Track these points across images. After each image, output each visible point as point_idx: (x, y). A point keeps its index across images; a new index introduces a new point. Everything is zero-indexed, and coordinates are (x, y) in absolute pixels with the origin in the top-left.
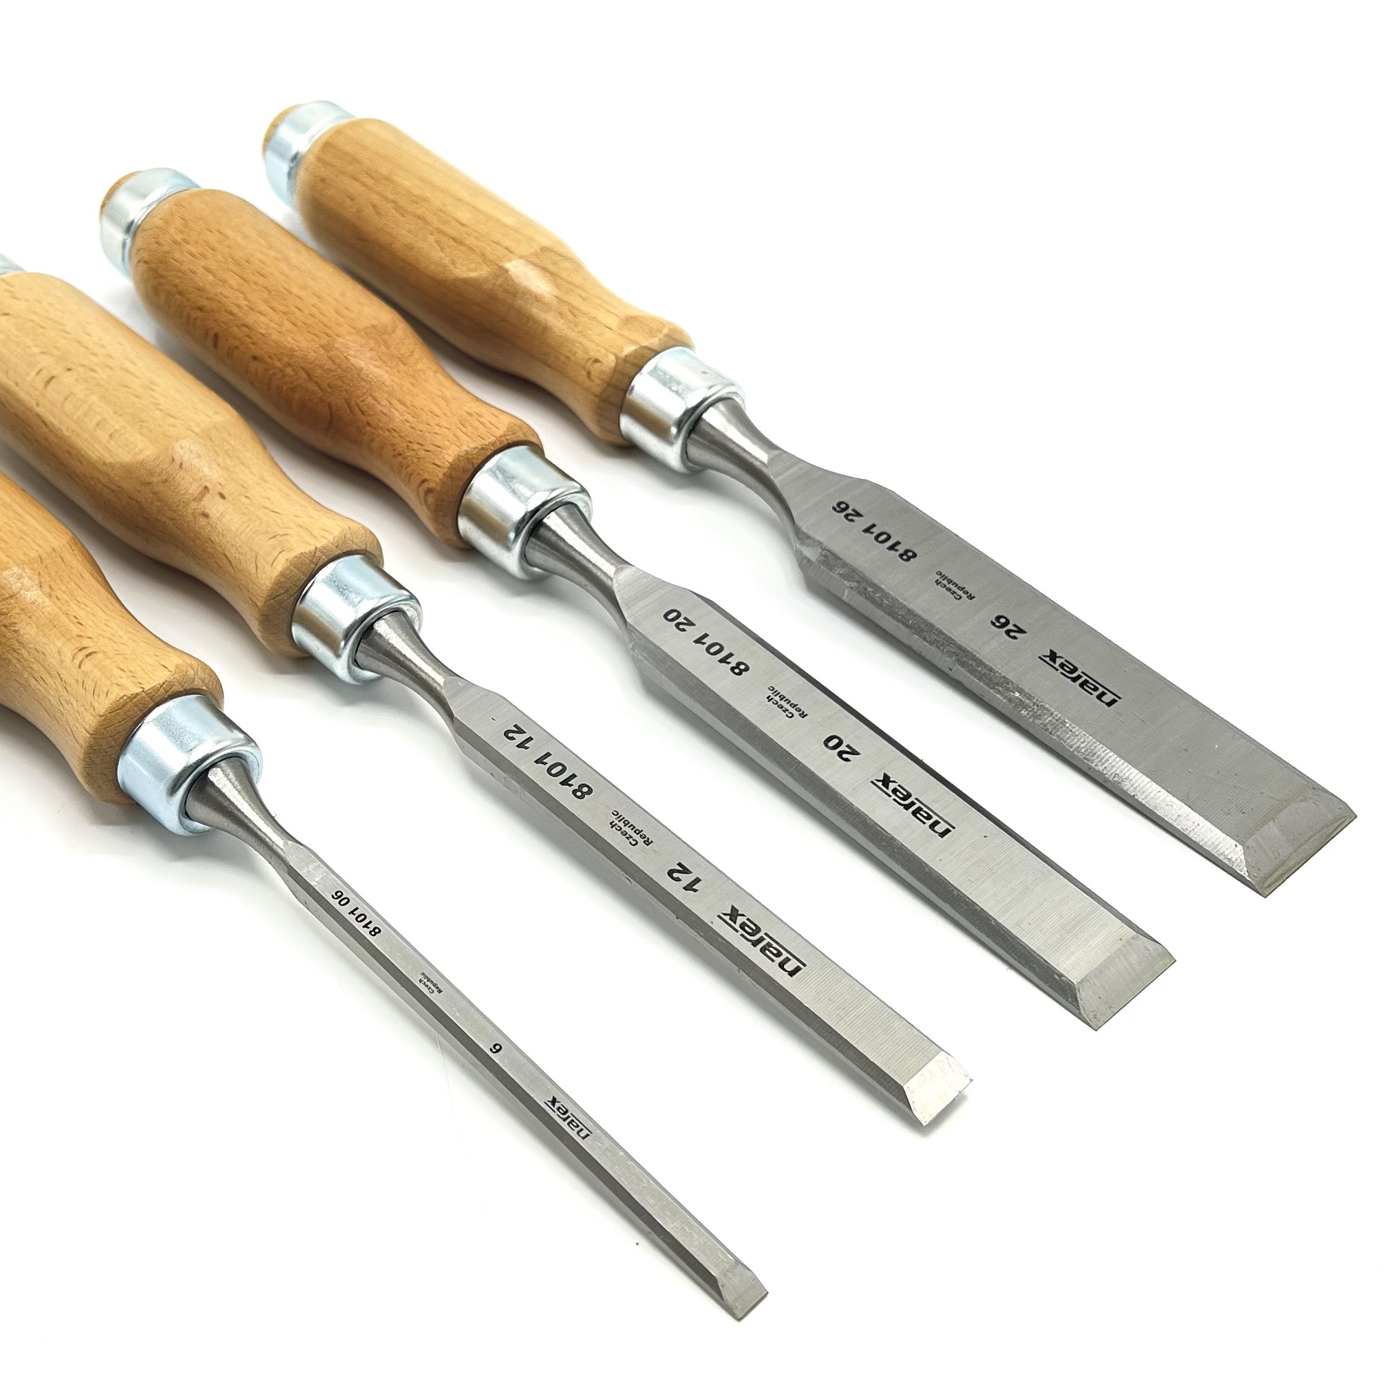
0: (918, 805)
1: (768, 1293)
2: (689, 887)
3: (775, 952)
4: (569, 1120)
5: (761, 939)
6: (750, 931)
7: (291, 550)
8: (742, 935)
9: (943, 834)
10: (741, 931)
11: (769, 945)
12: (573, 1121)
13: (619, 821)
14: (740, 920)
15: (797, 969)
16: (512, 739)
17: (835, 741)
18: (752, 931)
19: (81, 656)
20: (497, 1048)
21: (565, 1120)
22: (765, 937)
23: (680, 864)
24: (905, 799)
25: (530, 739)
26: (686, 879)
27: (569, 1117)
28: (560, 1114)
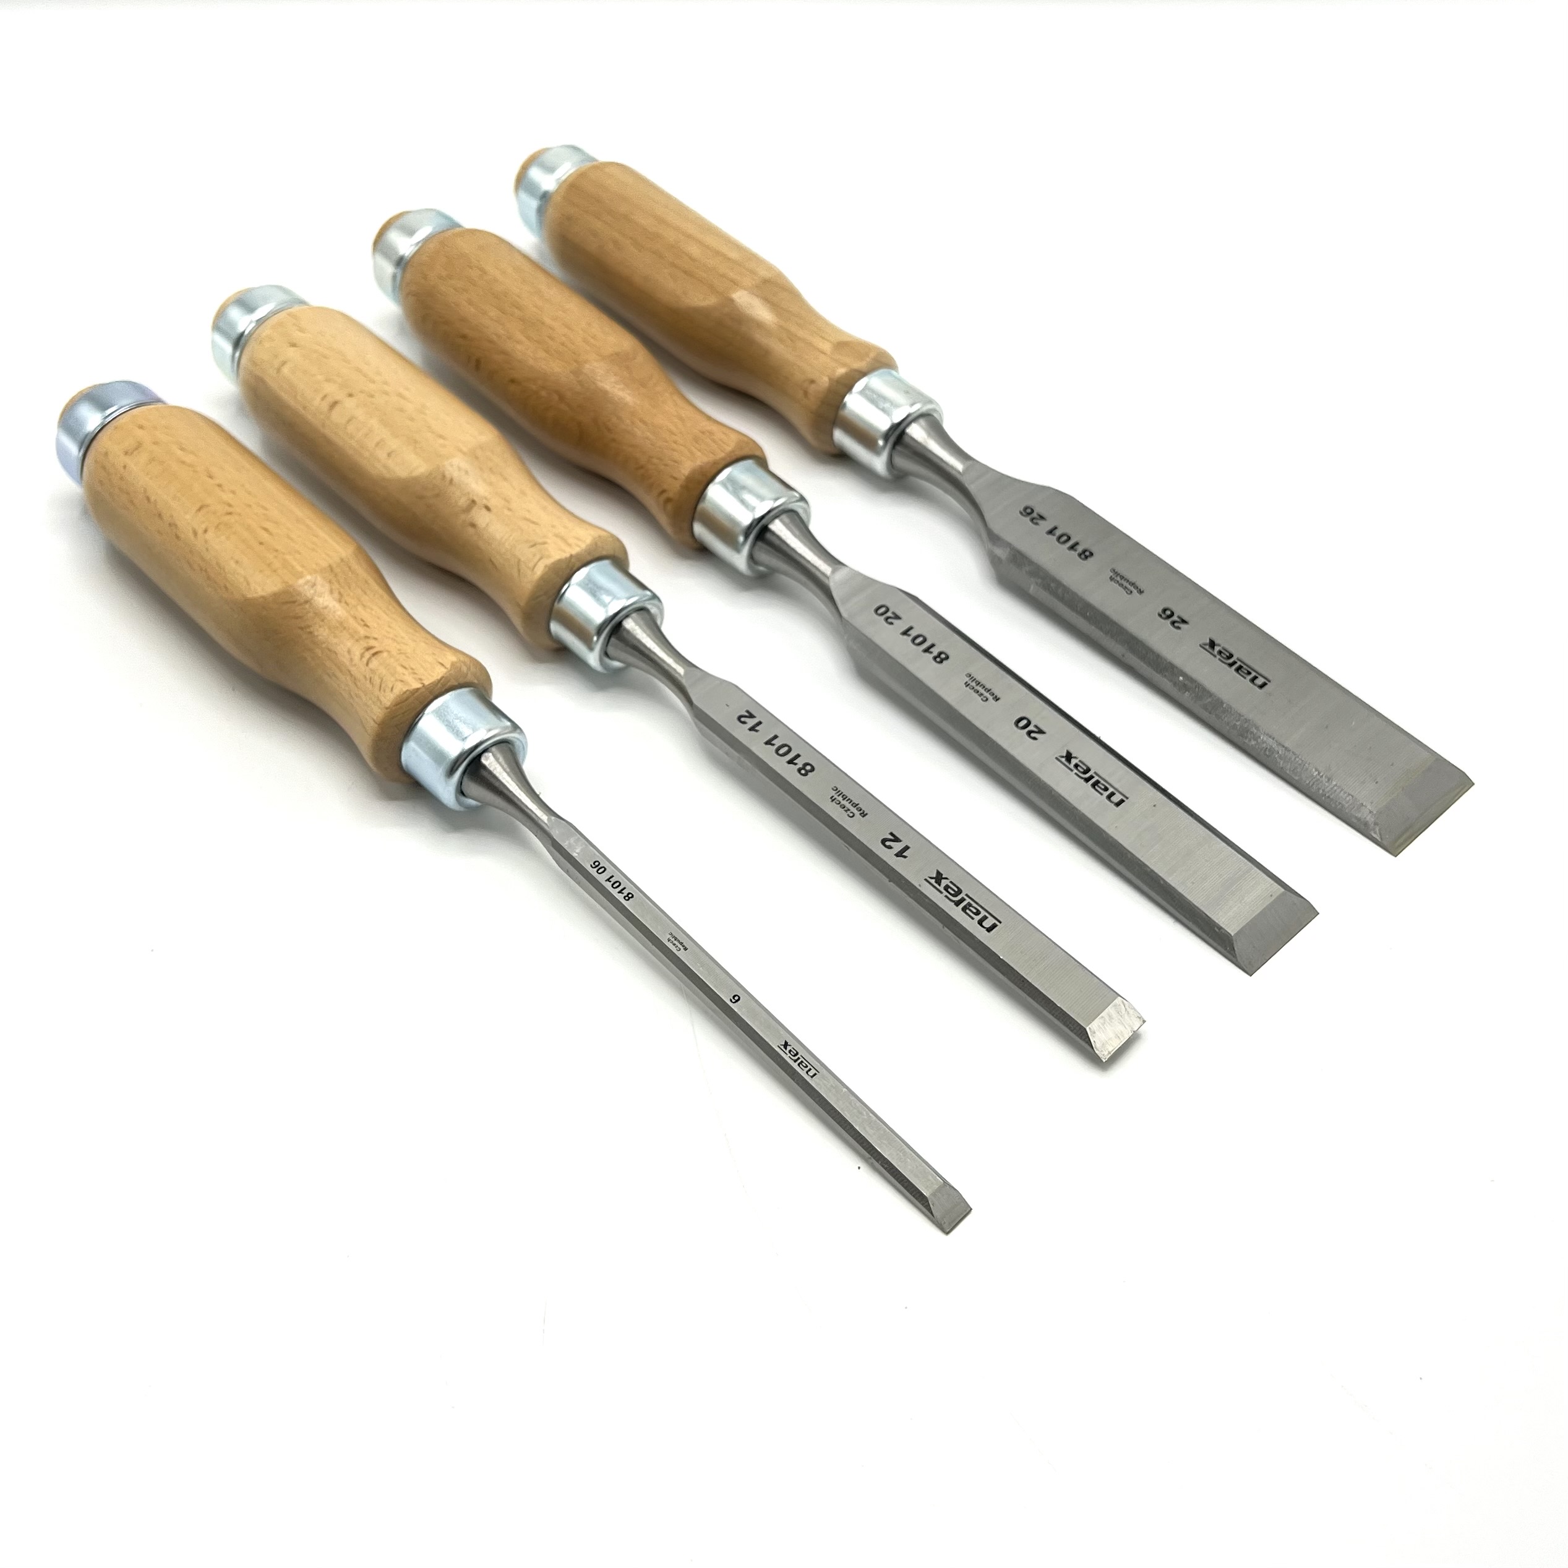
0: (1096, 778)
1: (971, 1209)
2: (900, 854)
3: (975, 911)
4: (799, 1061)
5: (963, 900)
6: (953, 892)
7: (549, 557)
8: (946, 896)
9: (1118, 804)
10: (946, 893)
11: (969, 905)
12: (802, 1062)
13: (839, 796)
14: (944, 883)
15: (994, 926)
16: (744, 723)
17: (1024, 722)
18: (955, 893)
19: (367, 655)
20: (736, 999)
21: (795, 1061)
22: (966, 897)
23: (892, 834)
24: (1086, 773)
25: (760, 723)
26: (898, 847)
27: (799, 1058)
28: (791, 1056)
